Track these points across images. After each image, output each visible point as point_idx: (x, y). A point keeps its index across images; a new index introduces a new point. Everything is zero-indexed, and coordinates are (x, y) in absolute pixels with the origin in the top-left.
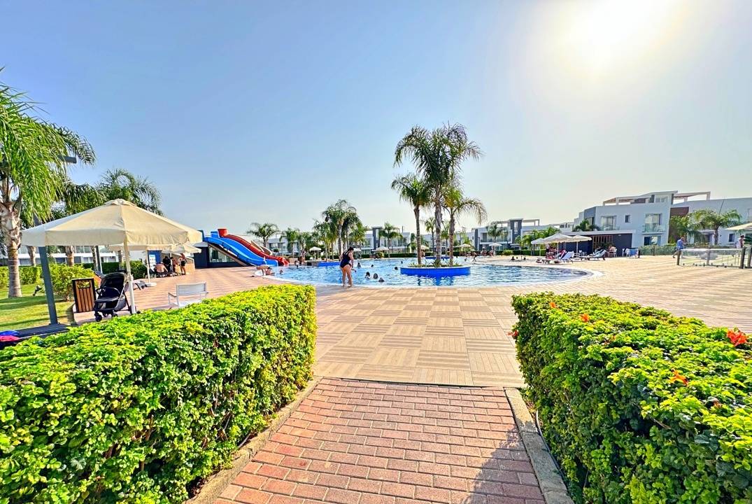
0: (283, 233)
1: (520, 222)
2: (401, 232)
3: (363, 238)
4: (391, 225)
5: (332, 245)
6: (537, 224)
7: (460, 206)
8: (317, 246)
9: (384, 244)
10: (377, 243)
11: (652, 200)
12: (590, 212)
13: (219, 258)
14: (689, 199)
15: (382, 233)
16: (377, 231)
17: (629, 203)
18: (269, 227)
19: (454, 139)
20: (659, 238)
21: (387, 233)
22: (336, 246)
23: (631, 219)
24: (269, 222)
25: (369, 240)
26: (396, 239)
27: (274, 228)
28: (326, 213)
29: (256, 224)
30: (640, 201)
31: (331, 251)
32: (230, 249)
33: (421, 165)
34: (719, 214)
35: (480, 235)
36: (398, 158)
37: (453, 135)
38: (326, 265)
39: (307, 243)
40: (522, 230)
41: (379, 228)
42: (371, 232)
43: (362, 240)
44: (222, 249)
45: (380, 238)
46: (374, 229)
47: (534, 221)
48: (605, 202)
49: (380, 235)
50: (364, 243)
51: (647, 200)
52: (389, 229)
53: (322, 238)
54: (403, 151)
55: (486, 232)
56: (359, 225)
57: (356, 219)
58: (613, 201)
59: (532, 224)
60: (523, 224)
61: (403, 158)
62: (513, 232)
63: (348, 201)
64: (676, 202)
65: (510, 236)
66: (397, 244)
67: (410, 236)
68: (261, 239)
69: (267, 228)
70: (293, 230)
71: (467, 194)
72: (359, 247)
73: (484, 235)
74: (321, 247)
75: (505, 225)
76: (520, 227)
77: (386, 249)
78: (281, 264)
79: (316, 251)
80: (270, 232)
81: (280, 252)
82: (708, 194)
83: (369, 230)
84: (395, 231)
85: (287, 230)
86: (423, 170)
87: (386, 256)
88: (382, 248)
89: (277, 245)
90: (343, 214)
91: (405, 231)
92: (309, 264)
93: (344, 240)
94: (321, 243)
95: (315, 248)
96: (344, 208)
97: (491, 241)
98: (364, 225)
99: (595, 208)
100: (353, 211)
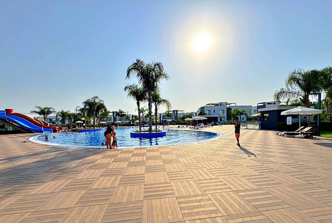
0: (58, 113)
1: (177, 111)
2: (127, 114)
3: (108, 116)
4: (122, 110)
5: (90, 120)
6: (183, 112)
7: (160, 102)
8: (81, 121)
9: (118, 119)
10: (115, 119)
11: (221, 105)
12: (202, 109)
13: (5, 128)
14: (231, 105)
15: (117, 114)
16: (115, 113)
17: (213, 106)
18: (48, 109)
19: (157, 69)
20: (224, 118)
21: (120, 114)
22: (92, 120)
23: (215, 111)
24: (49, 107)
25: (111, 117)
26: (124, 117)
27: (52, 110)
28: (86, 102)
29: (38, 107)
30: (217, 105)
31: (89, 123)
32: (15, 122)
33: (141, 80)
34: (241, 110)
35: (162, 116)
36: (128, 75)
37: (157, 67)
38: (85, 131)
39: (74, 118)
40: (178, 115)
41: (116, 112)
42: (112, 114)
43: (107, 118)
44: (8, 122)
45: (116, 117)
46: (113, 113)
47: (182, 111)
48: (206, 105)
49: (116, 115)
50: (108, 119)
51: (219, 105)
52: (121, 112)
53: (84, 116)
54: (131, 72)
55: (165, 115)
56: (105, 110)
57: (104, 107)
58: (209, 104)
59: (181, 112)
60: (178, 112)
61: (131, 76)
62: (175, 115)
63: (99, 97)
64: (228, 106)
65: (174, 117)
66: (125, 119)
67: (131, 116)
68: (42, 116)
69: (46, 110)
70: (65, 111)
71: (162, 97)
72: (105, 121)
73: (164, 116)
74: (84, 121)
75: (172, 112)
76: (177, 113)
77: (120, 122)
78: (55, 131)
79: (80, 123)
80: (49, 112)
81: (56, 123)
82: (236, 104)
83: (111, 113)
84: (124, 113)
85: (61, 111)
86: (142, 83)
87: (120, 125)
88: (118, 122)
89: (55, 120)
90: (96, 104)
91: (129, 114)
92: (74, 131)
93: (97, 117)
94: (83, 119)
95: (79, 122)
96: (97, 101)
97: (166, 119)
98: (108, 110)
99: (204, 107)
100: (103, 103)
